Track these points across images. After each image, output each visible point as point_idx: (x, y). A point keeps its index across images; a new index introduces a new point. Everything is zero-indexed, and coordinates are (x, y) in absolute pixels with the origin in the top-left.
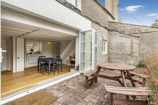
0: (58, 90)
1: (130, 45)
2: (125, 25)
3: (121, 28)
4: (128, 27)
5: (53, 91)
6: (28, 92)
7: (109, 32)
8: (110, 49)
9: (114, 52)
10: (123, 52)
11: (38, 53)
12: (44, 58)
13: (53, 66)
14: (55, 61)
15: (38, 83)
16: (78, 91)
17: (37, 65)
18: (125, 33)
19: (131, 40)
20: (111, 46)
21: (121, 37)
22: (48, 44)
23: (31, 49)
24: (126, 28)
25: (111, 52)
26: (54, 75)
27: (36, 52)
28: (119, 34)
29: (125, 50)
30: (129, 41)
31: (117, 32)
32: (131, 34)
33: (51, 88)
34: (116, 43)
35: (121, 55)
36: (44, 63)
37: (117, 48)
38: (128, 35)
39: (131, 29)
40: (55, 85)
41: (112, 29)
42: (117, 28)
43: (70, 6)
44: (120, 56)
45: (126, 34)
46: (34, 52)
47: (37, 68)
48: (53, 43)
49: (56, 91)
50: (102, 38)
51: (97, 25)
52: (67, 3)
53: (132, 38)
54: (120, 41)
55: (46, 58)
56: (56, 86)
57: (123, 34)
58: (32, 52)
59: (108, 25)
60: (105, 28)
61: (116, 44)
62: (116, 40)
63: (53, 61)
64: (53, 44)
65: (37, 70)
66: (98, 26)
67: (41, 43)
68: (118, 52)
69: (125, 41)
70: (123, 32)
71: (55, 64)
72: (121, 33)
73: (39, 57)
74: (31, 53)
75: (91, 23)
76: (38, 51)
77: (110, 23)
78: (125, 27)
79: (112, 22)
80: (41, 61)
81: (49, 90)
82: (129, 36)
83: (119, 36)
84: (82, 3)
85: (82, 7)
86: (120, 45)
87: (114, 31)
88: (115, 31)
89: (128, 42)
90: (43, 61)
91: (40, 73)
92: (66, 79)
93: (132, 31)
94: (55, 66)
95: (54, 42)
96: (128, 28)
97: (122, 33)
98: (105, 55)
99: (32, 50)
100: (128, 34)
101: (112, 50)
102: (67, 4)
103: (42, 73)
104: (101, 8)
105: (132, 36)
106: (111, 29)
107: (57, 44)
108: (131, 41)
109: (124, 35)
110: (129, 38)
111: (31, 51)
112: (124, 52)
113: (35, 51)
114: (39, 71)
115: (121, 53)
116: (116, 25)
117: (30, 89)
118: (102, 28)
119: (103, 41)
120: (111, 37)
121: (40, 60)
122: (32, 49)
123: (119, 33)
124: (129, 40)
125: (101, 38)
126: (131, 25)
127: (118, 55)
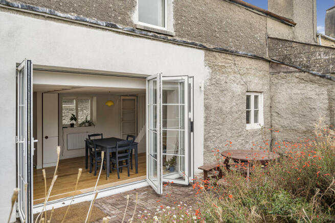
0: (114, 205)
1: (326, 106)
2: (312, 47)
3: (301, 57)
4: (320, 55)
5: (104, 206)
6: (64, 203)
7: (271, 67)
8: (275, 114)
9: (286, 123)
10: (308, 124)
11: (87, 124)
12: (100, 137)
13: (116, 157)
14: (119, 147)
15: (82, 191)
16: (149, 209)
17: (85, 155)
18: (311, 72)
19: (328, 91)
20: (278, 105)
21: (303, 81)
22: (107, 106)
23: (72, 114)
24: (315, 56)
25: (277, 124)
26: (119, 178)
27: (83, 123)
28: (297, 74)
29: (314, 118)
30: (323, 94)
31: (291, 68)
32: (329, 75)
33: (102, 200)
34: (291, 98)
35: (304, 132)
36: (97, 150)
37: (293, 114)
38: (321, 76)
39: (328, 60)
40: (111, 197)
41: (278, 57)
42: (292, 56)
43: (144, 32)
44: (301, 135)
45: (315, 75)
46: (79, 123)
47: (85, 162)
48: (122, 98)
49: (110, 206)
50: (244, 88)
51: (223, 55)
52: (137, 28)
53: (330, 86)
54: (299, 92)
55: (104, 138)
56: (113, 198)
57: (306, 74)
58: (74, 122)
59: (267, 49)
60: (256, 57)
61: (290, 102)
62: (288, 90)
63: (116, 147)
64: (123, 100)
65: (85, 165)
66: (230, 57)
67: (95, 98)
68: (295, 124)
69: (313, 93)
70: (307, 67)
71: (119, 153)
72: (301, 71)
73: (89, 136)
74: (72, 125)
75: (206, 55)
76: (89, 119)
77: (274, 41)
78: (313, 53)
79: (277, 39)
80: (91, 146)
81: (98, 204)
82: (323, 81)
83: (297, 78)
84: (175, 15)
85: (175, 25)
86: (301, 104)
87: (283, 64)
88: (286, 65)
89: (322, 97)
90: (95, 146)
91: (89, 173)
92: (136, 188)
93: (331, 66)
94: (119, 158)
95: (126, 96)
96: (319, 57)
97: (305, 72)
98: (254, 133)
99: (74, 118)
100: (320, 74)
101: (280, 119)
102: (137, 31)
103: (94, 172)
104: (239, 6)
105: (330, 79)
106: (275, 58)
107: (134, 100)
108: (328, 95)
109: (311, 76)
110: (324, 85)
111: (72, 119)
112: (311, 125)
113: (80, 121)
114: (89, 169)
115: (304, 129)
116: (288, 48)
117: (68, 199)
118: (244, 60)
119: (248, 94)
120: (277, 81)
121: (90, 144)
122: (74, 116)
123: (297, 70)
124: (324, 90)
125: (242, 86)
126: (327, 50)
127: (295, 132)
